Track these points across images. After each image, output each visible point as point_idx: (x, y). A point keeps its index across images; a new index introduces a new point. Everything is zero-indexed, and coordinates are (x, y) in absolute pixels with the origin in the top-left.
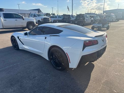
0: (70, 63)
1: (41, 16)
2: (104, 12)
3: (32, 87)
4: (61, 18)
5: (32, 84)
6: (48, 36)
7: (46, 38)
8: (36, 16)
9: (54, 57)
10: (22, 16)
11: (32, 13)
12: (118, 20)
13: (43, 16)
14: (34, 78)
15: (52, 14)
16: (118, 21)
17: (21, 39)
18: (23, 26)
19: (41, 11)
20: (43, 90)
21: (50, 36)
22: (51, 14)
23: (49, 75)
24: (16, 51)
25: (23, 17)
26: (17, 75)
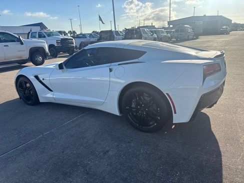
0: (175, 113)
1: (53, 35)
2: (169, 23)
3: (114, 171)
4: (93, 37)
5: (110, 166)
6: (114, 66)
7: (111, 70)
8: (45, 37)
9: (133, 106)
10: (18, 37)
11: (33, 31)
12: (196, 36)
13: (59, 35)
14: (105, 153)
15: (70, 32)
16: (197, 38)
17: (43, 79)
18: (21, 57)
19: (45, 28)
20: (140, 173)
21: (119, 65)
22: (67, 32)
23: (132, 144)
24: (32, 107)
25: (21, 37)
26: (65, 152)
